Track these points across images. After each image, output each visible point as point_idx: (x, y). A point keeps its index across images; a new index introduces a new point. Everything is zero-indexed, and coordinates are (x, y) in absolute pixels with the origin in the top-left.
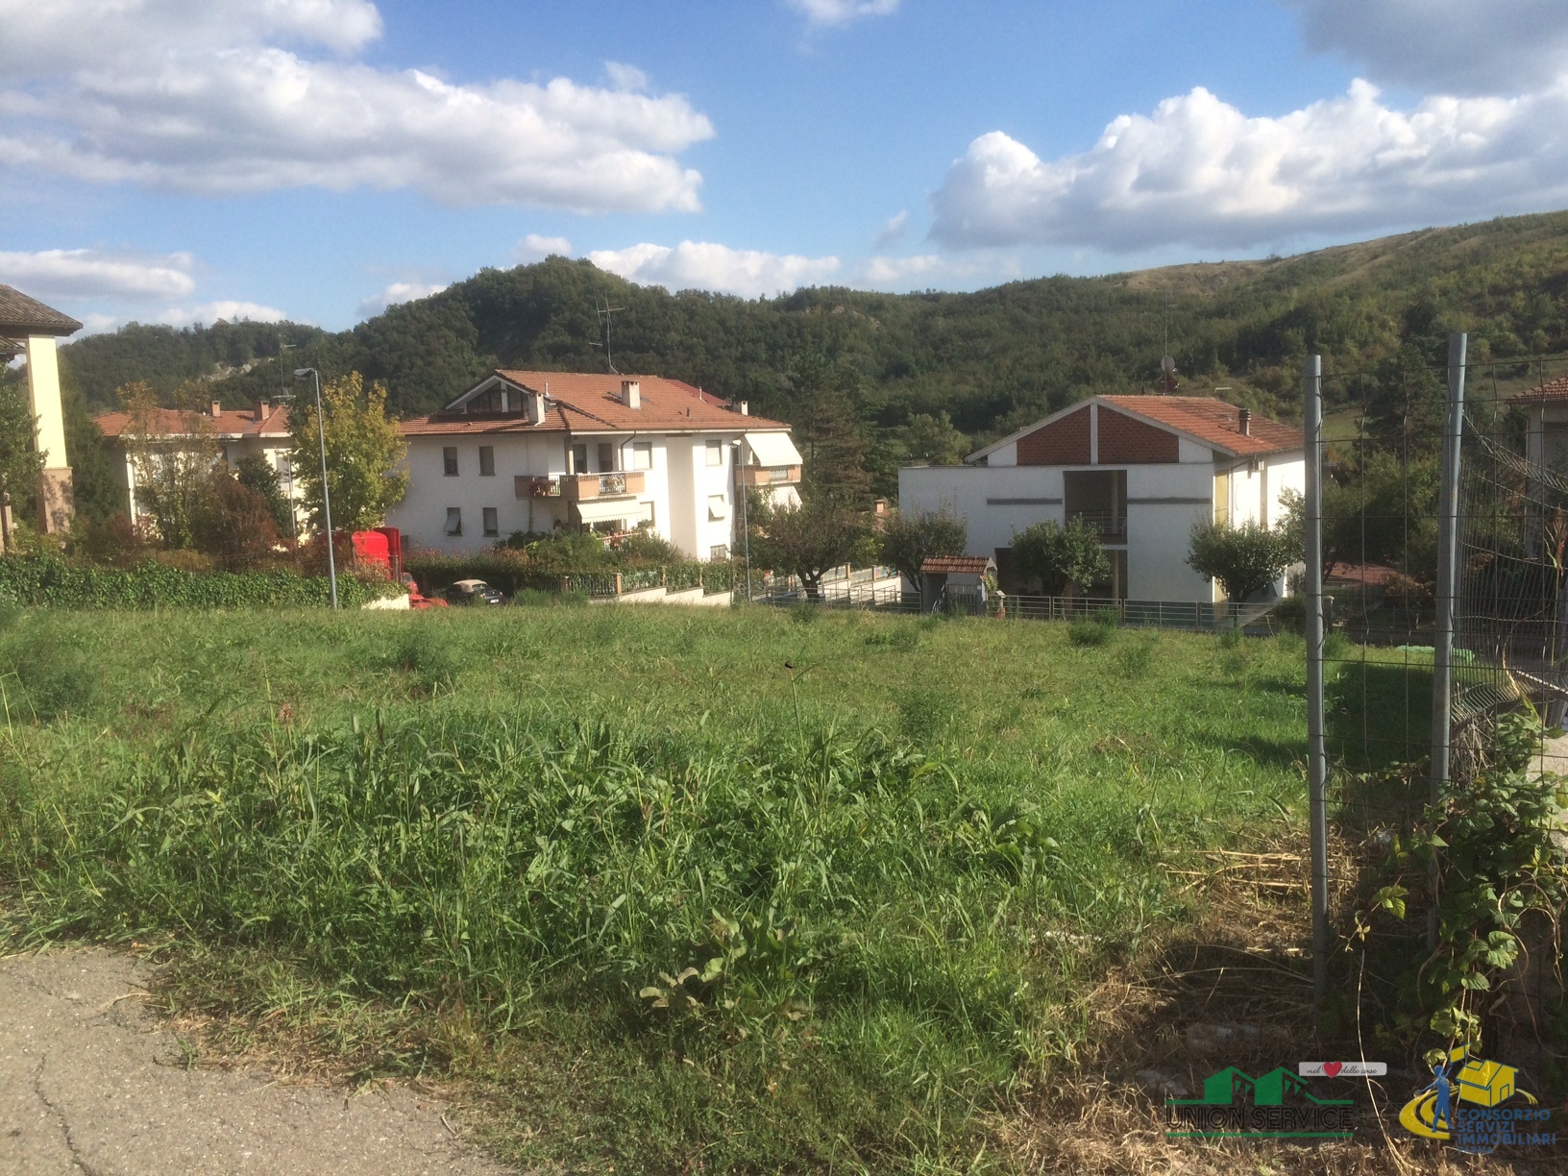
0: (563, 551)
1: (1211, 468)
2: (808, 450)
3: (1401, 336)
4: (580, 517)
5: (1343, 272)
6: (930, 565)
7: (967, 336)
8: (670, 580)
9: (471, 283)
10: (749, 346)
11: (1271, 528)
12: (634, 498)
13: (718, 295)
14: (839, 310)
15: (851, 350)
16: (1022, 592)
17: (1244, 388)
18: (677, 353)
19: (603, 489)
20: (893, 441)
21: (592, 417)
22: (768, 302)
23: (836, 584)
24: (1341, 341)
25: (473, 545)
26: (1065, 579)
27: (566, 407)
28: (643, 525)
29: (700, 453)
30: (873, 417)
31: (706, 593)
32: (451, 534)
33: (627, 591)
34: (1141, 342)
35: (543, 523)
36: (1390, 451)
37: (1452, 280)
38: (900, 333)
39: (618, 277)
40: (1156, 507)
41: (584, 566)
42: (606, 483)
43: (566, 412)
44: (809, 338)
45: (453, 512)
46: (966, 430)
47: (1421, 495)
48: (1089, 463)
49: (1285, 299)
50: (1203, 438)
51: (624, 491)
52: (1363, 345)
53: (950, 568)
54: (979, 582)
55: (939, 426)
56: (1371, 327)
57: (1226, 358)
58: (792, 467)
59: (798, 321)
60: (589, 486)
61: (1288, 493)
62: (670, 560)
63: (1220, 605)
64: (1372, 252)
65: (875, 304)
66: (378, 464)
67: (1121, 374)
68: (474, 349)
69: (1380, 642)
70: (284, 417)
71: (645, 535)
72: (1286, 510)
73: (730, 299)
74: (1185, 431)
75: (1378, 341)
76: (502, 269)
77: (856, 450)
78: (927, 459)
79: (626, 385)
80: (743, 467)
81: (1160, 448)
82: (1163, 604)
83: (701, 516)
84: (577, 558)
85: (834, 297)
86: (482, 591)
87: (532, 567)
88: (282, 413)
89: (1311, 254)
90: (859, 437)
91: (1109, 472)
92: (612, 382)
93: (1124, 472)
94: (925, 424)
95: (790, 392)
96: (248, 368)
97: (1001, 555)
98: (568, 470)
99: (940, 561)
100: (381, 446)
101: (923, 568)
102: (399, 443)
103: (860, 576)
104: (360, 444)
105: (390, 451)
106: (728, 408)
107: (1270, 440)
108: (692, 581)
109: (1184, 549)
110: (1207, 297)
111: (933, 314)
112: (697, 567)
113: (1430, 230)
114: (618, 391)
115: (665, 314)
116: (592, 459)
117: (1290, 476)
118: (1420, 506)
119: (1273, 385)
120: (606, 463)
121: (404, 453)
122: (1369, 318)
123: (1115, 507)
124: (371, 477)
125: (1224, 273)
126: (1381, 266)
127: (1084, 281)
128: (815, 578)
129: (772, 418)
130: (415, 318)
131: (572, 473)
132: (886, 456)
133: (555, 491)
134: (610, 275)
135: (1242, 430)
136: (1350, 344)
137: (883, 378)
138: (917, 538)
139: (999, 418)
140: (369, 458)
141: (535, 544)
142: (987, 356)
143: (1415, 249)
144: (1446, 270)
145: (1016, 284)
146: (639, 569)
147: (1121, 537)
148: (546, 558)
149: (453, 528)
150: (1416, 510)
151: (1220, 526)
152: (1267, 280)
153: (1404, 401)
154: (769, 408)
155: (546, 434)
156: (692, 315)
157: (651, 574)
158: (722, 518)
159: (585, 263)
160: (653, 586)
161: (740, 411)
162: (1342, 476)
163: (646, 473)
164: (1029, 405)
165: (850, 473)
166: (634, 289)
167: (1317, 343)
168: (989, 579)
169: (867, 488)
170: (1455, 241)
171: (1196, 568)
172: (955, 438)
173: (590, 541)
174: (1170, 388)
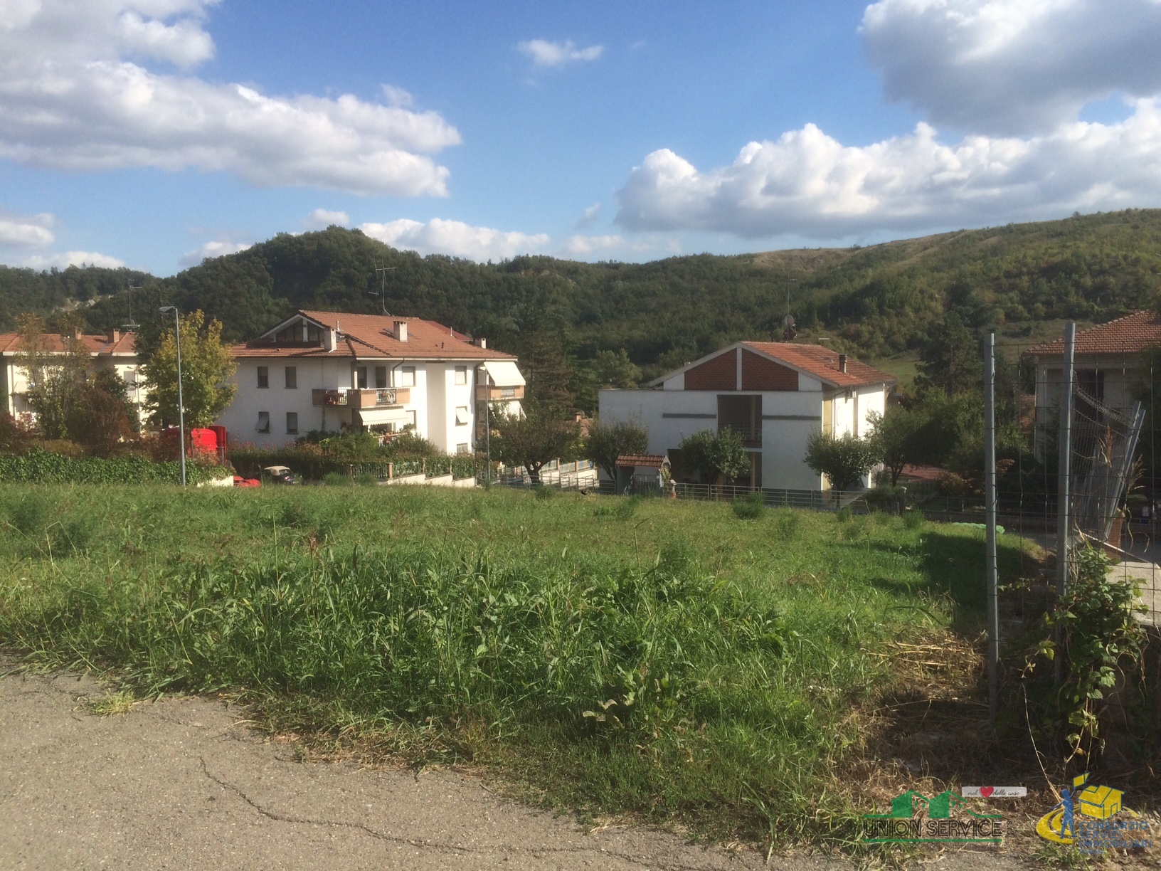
0: (349, 446)
1: (821, 395)
2: (529, 375)
3: (944, 305)
4: (361, 421)
5: (903, 258)
6: (622, 460)
7: (639, 294)
8: (428, 469)
9: (269, 244)
10: (479, 297)
11: (863, 439)
12: (402, 407)
13: (457, 259)
14: (546, 273)
15: (554, 302)
16: (687, 481)
17: (835, 339)
18: (426, 301)
19: (379, 400)
20: (588, 370)
21: (372, 347)
22: (494, 265)
23: (551, 474)
24: (902, 307)
25: (279, 439)
26: (718, 472)
27: (353, 339)
28: (407, 427)
29: (451, 375)
30: (573, 352)
31: (454, 479)
32: (261, 431)
33: (395, 476)
34: (763, 303)
35: (333, 424)
36: (940, 385)
37: (979, 267)
38: (590, 292)
39: (381, 244)
40: (783, 422)
41: (365, 457)
42: (381, 396)
43: (353, 343)
44: (524, 293)
45: (263, 415)
46: (637, 364)
47: (962, 418)
48: (736, 389)
49: (864, 276)
50: (815, 374)
51: (395, 402)
52: (917, 310)
53: (637, 463)
54: (658, 473)
55: (619, 360)
56: (923, 298)
57: (823, 318)
58: (518, 387)
59: (516, 280)
60: (369, 398)
61: (873, 414)
62: (428, 454)
63: (827, 492)
64: (924, 245)
65: (572, 270)
66: (213, 378)
67: (748, 326)
68: (270, 293)
69: (942, 520)
70: (132, 341)
71: (410, 435)
72: (871, 426)
73: (466, 262)
74: (803, 368)
75: (928, 308)
76: (294, 234)
77: (563, 376)
78: (612, 383)
79: (397, 325)
80: (482, 387)
81: (785, 380)
82: (789, 491)
83: (450, 422)
84: (359, 451)
85: (543, 263)
86: (286, 475)
87: (325, 457)
88: (130, 338)
89: (881, 246)
90: (564, 366)
91: (749, 396)
92: (386, 321)
93: (760, 397)
94: (610, 358)
95: (516, 332)
96: (92, 302)
97: (672, 454)
98: (353, 386)
99: (630, 458)
100: (217, 366)
101: (618, 462)
102: (230, 363)
103: (567, 468)
104: (200, 364)
105: (224, 369)
106: (470, 343)
107: (860, 376)
108: (444, 470)
109: (802, 452)
110: (810, 272)
111: (614, 278)
112: (448, 459)
113: (963, 231)
114: (391, 328)
115: (417, 272)
116: (370, 378)
117: (874, 402)
118: (961, 425)
119: (855, 337)
120: (381, 381)
121: (234, 371)
122: (922, 292)
123: (753, 423)
124: (208, 388)
125: (821, 257)
126: (929, 255)
127: (722, 258)
128: (537, 469)
129: (503, 351)
130: (225, 268)
131: (356, 388)
132: (584, 380)
133: (343, 401)
134: (376, 242)
135: (841, 369)
136: (908, 309)
137: (577, 324)
138: (613, 441)
139: (662, 355)
140: (208, 373)
141: (327, 440)
142: (653, 310)
143: (953, 244)
144: (975, 260)
145: (674, 259)
146: (406, 460)
147: (757, 442)
148: (336, 450)
149: (263, 427)
150: (958, 428)
151: (827, 436)
152: (850, 262)
153: (949, 351)
154: (502, 344)
155: (338, 359)
156: (437, 273)
157: (414, 463)
158: (466, 424)
159: (357, 232)
160: (416, 473)
161: (480, 346)
162: (907, 403)
163: (412, 390)
164: (683, 346)
165: (558, 392)
166: (394, 253)
167: (886, 308)
168: (664, 471)
169: (572, 404)
170: (981, 240)
171: (811, 466)
172: (631, 369)
173: (368, 439)
174: (789, 337)
